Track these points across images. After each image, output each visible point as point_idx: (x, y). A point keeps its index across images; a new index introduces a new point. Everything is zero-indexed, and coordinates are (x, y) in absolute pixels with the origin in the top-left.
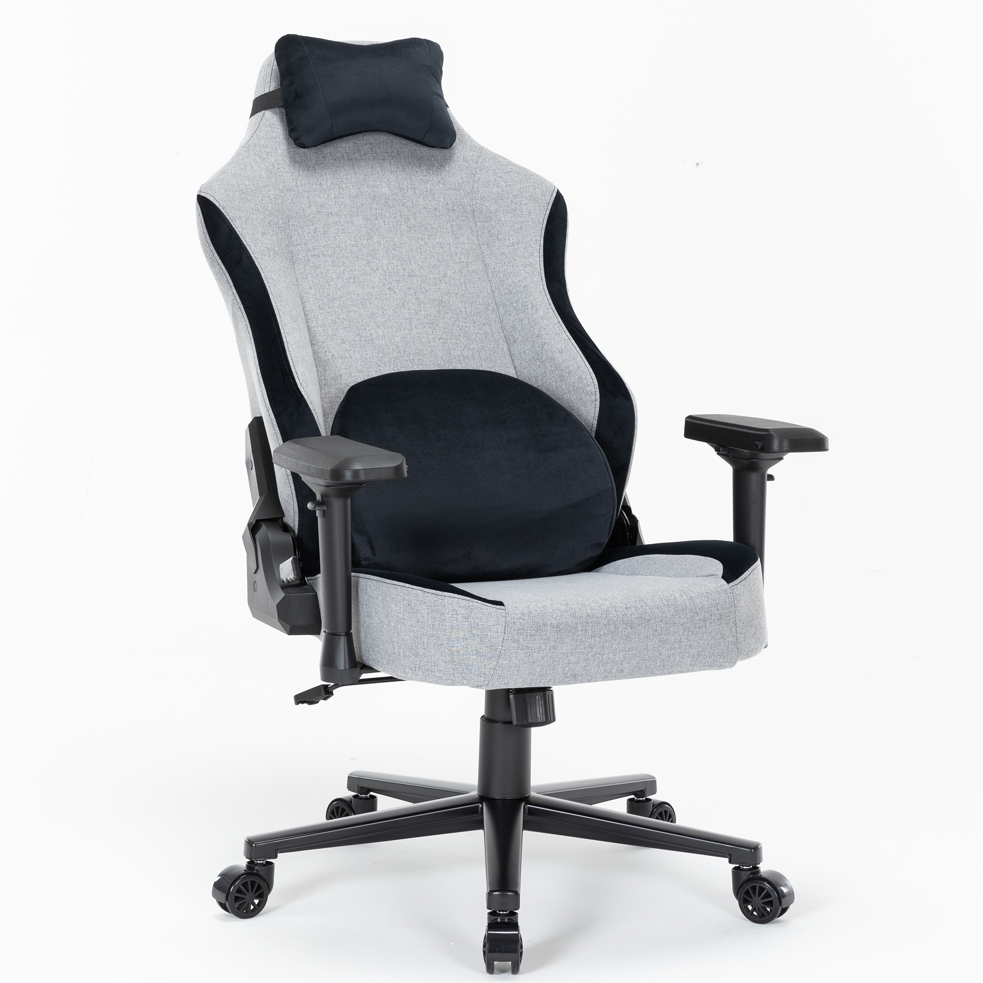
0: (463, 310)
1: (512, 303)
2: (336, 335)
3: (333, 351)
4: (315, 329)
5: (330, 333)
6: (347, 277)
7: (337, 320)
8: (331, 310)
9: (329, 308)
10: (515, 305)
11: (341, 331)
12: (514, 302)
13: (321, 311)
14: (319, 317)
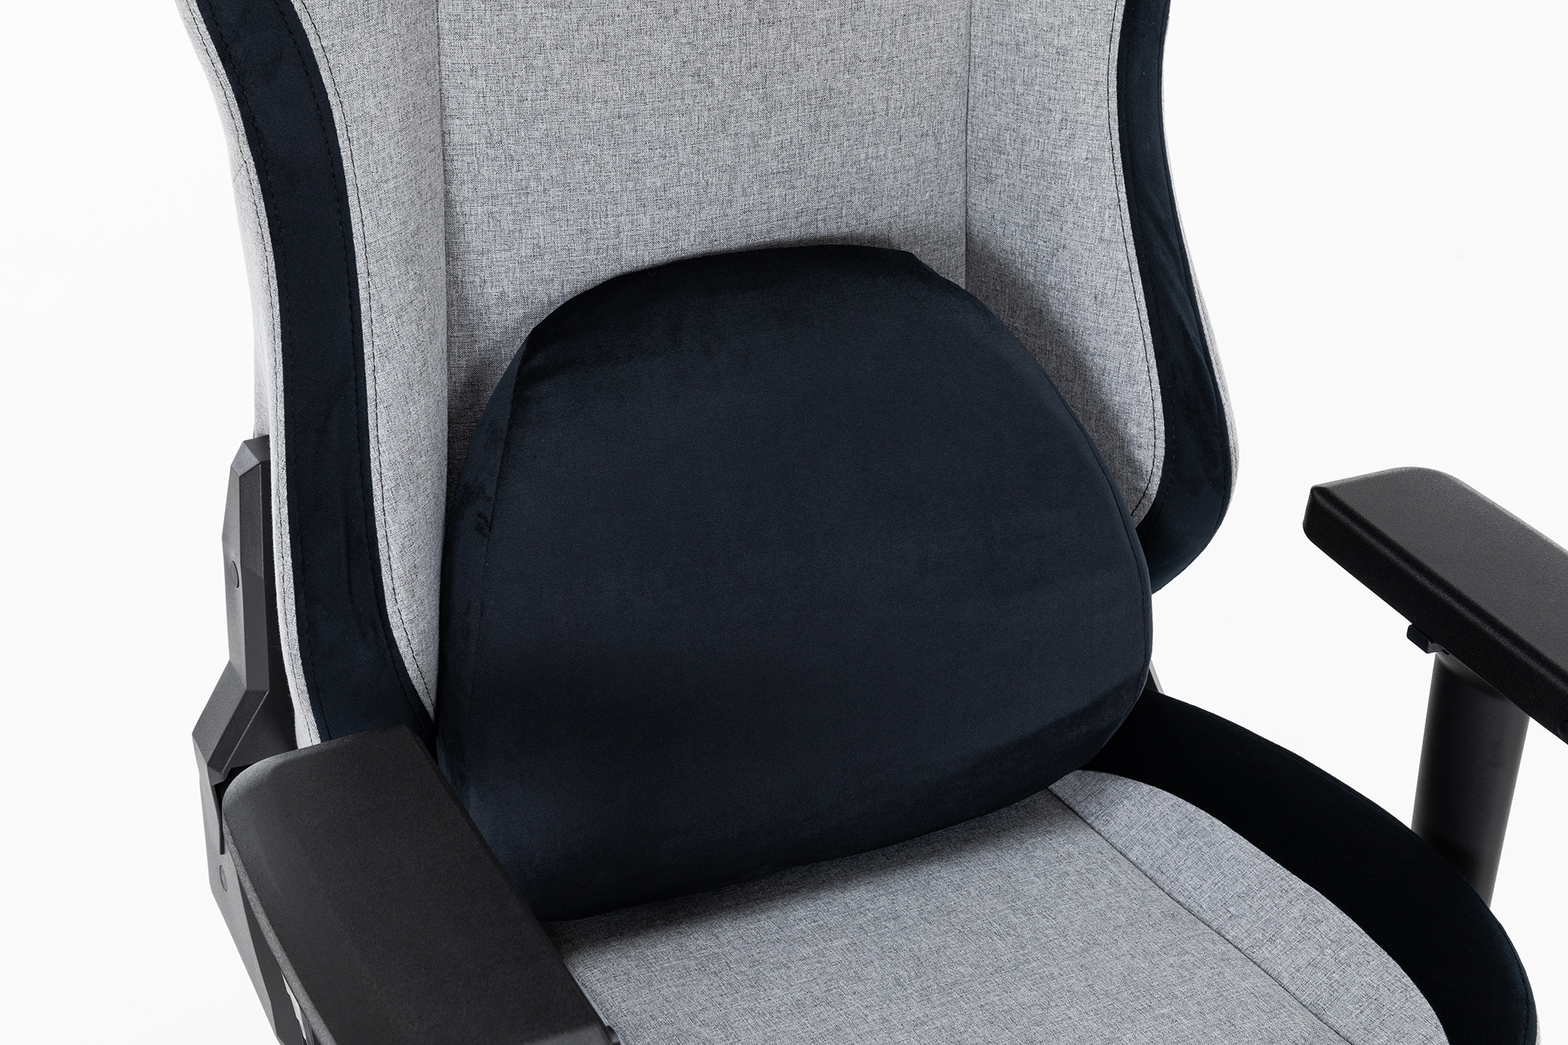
0: (881, 106)
1: (1013, 81)
2: (520, 230)
3: (505, 282)
4: (467, 210)
5: (507, 224)
6: (585, 41)
7: (533, 184)
8: (520, 149)
9: (517, 143)
10: (1019, 89)
11: (538, 220)
12: (1019, 81)
13: (491, 152)
14: (483, 171)
